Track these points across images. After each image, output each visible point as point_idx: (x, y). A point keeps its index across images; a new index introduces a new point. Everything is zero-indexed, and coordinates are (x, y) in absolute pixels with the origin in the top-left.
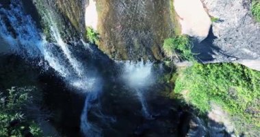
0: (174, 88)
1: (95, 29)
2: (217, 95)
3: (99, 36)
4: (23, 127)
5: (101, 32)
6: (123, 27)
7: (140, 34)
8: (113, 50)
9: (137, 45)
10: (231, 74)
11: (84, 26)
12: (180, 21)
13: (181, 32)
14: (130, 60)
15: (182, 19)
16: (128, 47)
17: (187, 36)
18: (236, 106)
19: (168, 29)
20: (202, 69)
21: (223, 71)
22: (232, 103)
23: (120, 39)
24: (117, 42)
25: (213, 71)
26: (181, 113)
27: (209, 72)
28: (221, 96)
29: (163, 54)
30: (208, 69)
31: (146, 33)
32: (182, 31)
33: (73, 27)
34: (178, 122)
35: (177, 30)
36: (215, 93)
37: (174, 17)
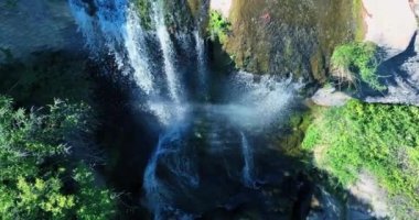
0: (302, 141)
1: (226, 16)
2: (376, 158)
3: (230, 28)
4: (62, 170)
5: (234, 22)
6: (273, 17)
7: (297, 33)
8: (248, 53)
9: (288, 51)
10: (406, 126)
11: (207, 8)
12: (367, 19)
13: (363, 37)
14: (272, 74)
15: (370, 16)
16: (273, 52)
17: (373, 45)
18: (401, 180)
19: (345, 29)
20: (361, 113)
21: (395, 120)
22: (396, 175)
23: (263, 36)
24: (257, 40)
25: (377, 118)
26: (302, 184)
27: (371, 118)
28: (382, 160)
29: (327, 70)
30: (370, 113)
31: (308, 32)
32: (367, 35)
33: (188, 8)
34: (296, 199)
35: (358, 34)
36: (372, 155)
37: (358, 10)
